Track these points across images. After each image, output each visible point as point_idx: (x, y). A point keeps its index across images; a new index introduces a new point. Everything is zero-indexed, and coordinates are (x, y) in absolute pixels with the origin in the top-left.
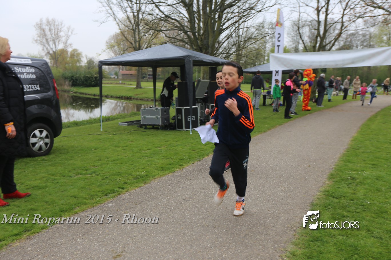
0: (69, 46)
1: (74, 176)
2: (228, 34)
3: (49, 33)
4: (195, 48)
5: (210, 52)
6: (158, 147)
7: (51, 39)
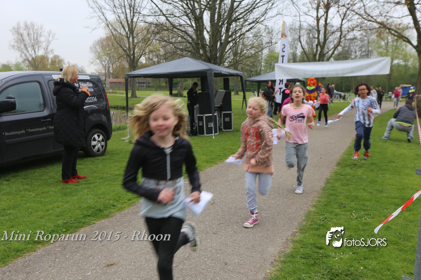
0: (51, 52)
3: (28, 38)
7: (29, 44)
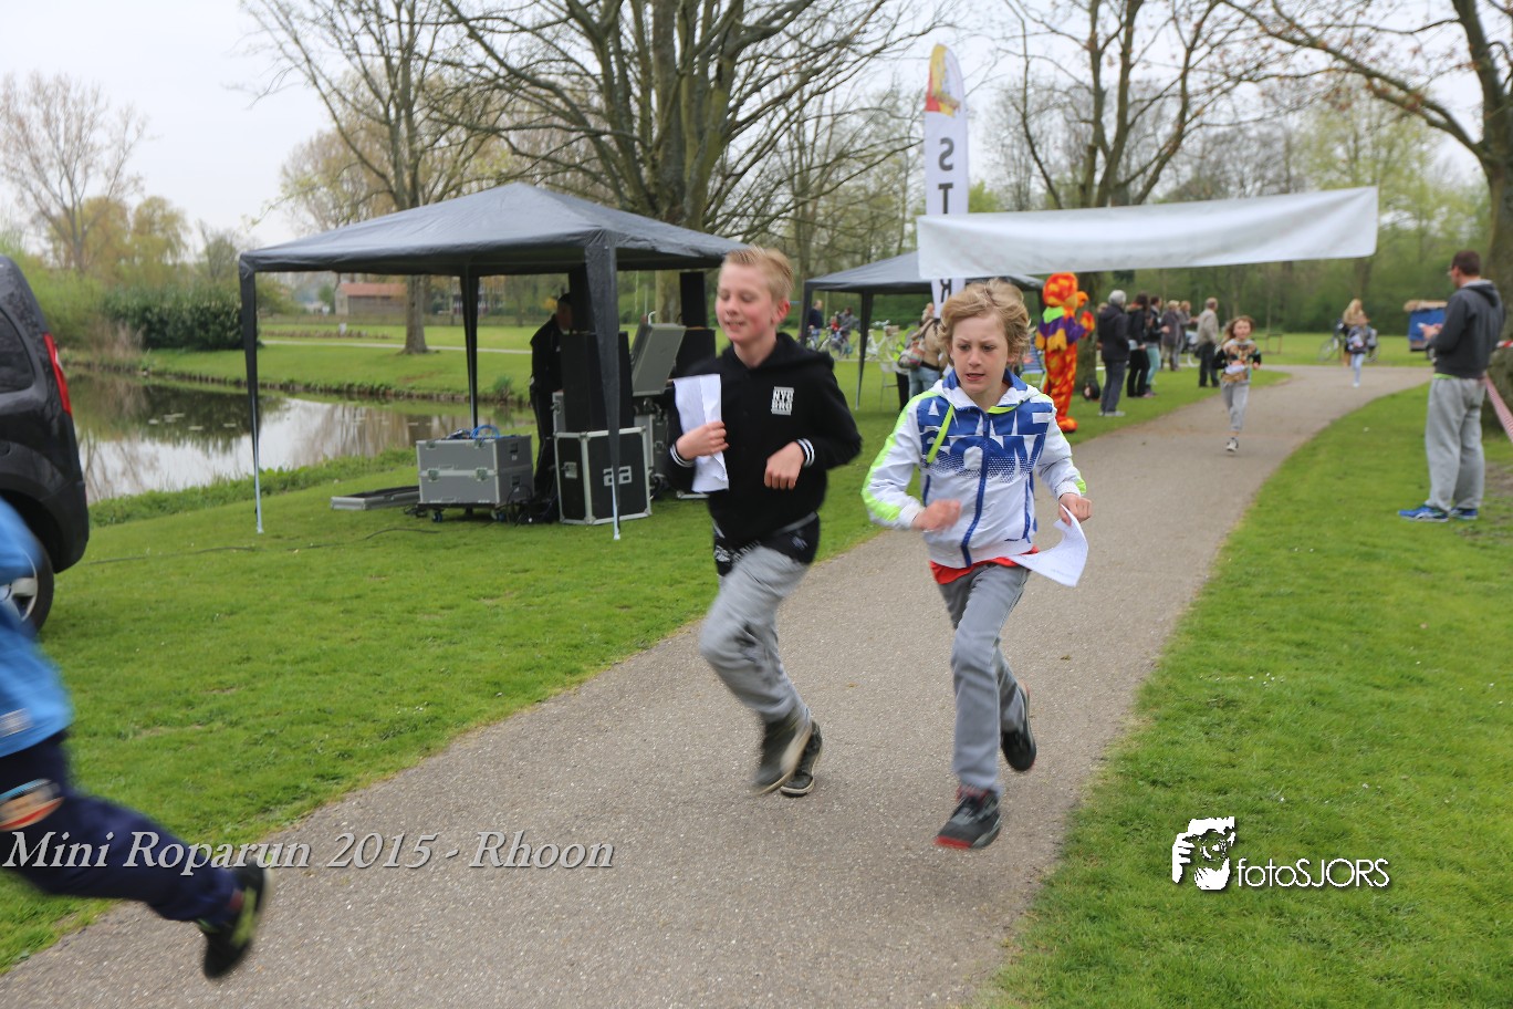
1: (135, 734)
2: (758, 141)
3: (44, 133)
4: (628, 196)
5: (690, 213)
6: (486, 597)
7: (52, 156)
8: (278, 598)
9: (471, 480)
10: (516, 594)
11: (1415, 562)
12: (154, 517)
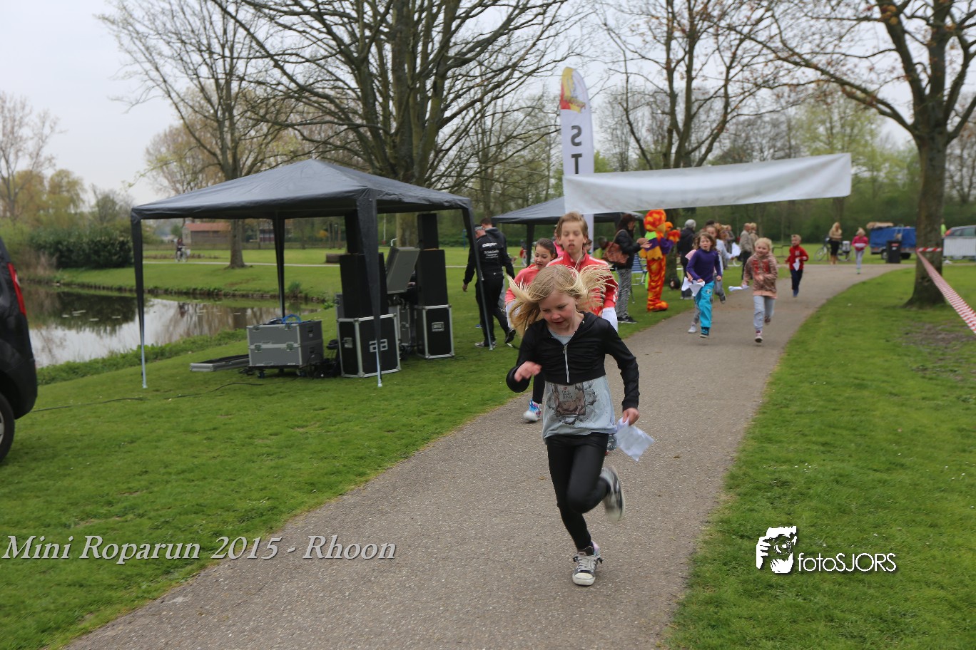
0: (47, 162)
2: (458, 128)
4: (377, 165)
5: (417, 174)
6: (298, 427)
8: (161, 431)
9: (283, 350)
10: (318, 424)
11: (890, 389)
12: (71, 379)
